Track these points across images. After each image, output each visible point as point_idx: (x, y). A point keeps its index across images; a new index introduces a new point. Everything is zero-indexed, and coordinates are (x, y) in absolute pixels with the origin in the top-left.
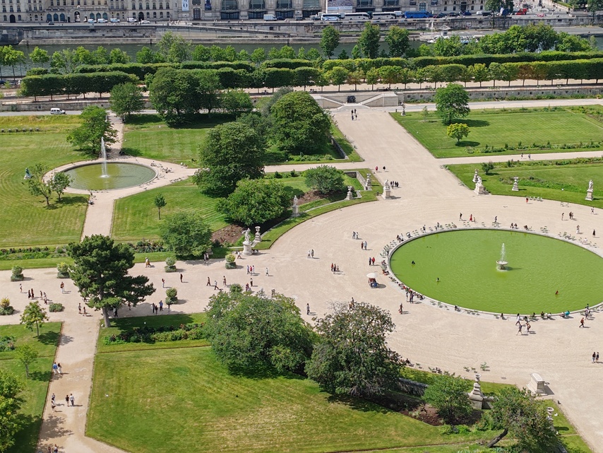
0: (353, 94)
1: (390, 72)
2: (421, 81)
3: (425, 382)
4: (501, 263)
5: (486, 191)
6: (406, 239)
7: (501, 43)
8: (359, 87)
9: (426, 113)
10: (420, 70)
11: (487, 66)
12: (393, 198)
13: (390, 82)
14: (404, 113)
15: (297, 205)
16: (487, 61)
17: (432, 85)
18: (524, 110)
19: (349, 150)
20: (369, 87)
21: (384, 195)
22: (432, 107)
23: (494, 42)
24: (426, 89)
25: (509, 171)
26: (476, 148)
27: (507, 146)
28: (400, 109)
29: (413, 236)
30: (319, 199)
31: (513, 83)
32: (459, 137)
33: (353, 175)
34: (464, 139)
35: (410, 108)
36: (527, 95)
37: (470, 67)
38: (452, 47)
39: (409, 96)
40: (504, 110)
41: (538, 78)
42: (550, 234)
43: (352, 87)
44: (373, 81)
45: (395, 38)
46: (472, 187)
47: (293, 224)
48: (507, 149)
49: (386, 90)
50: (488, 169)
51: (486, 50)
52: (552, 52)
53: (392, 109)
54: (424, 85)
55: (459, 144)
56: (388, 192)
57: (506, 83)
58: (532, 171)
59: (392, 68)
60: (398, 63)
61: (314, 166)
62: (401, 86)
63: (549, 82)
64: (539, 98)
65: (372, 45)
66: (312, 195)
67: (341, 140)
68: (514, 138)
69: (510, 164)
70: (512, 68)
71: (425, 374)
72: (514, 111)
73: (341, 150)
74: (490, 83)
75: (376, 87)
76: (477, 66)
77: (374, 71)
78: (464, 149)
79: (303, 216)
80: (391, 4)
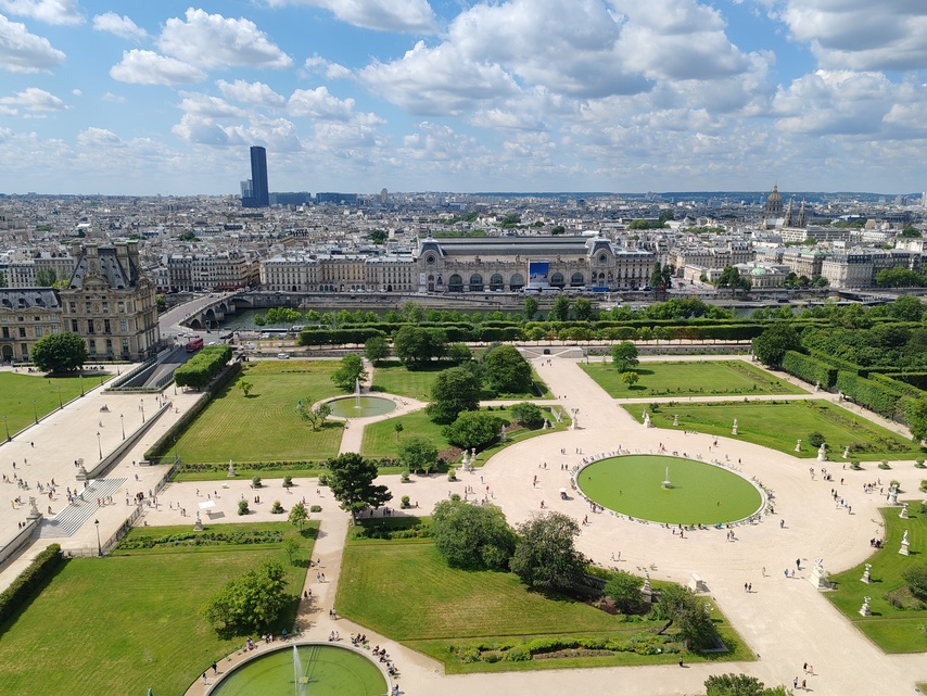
0: (548, 348)
1: (577, 332)
2: (601, 339)
3: (605, 578)
4: (666, 482)
5: (653, 425)
6: (590, 461)
7: (662, 312)
8: (553, 343)
9: (605, 364)
10: (600, 331)
11: (652, 329)
12: (580, 428)
13: (577, 340)
14: (588, 363)
15: (504, 432)
16: (652, 325)
17: (610, 342)
18: (681, 363)
19: (545, 390)
20: (561, 343)
21: (573, 426)
22: (610, 359)
23: (657, 311)
24: (605, 345)
25: (670, 410)
26: (644, 391)
27: (668, 391)
28: (585, 360)
29: (596, 459)
30: (522, 428)
31: (672, 342)
32: (631, 383)
33: (548, 410)
34: (635, 384)
35: (592, 359)
36: (684, 351)
37: (639, 329)
38: (624, 314)
39: (592, 351)
40: (666, 363)
41: (691, 339)
42: (704, 461)
43: (548, 343)
44: (564, 338)
45: (581, 306)
46: (642, 422)
47: (501, 447)
48: (668, 393)
49: (574, 346)
50: (654, 408)
51: (651, 316)
52: (702, 319)
53: (579, 360)
54: (603, 342)
55: (631, 388)
56: (576, 424)
57: (667, 342)
58: (689, 411)
59: (578, 329)
60: (583, 325)
61: (518, 402)
62: (585, 342)
63: (700, 342)
64: (693, 354)
65: (563, 312)
66: (516, 425)
67: (539, 383)
68: (674, 385)
69: (671, 404)
70: (671, 331)
71: (606, 571)
72: (674, 364)
73: (539, 390)
74: (654, 342)
75: (566, 342)
76: (644, 328)
77: (564, 331)
78: (636, 392)
79: (509, 441)
80: (577, 281)
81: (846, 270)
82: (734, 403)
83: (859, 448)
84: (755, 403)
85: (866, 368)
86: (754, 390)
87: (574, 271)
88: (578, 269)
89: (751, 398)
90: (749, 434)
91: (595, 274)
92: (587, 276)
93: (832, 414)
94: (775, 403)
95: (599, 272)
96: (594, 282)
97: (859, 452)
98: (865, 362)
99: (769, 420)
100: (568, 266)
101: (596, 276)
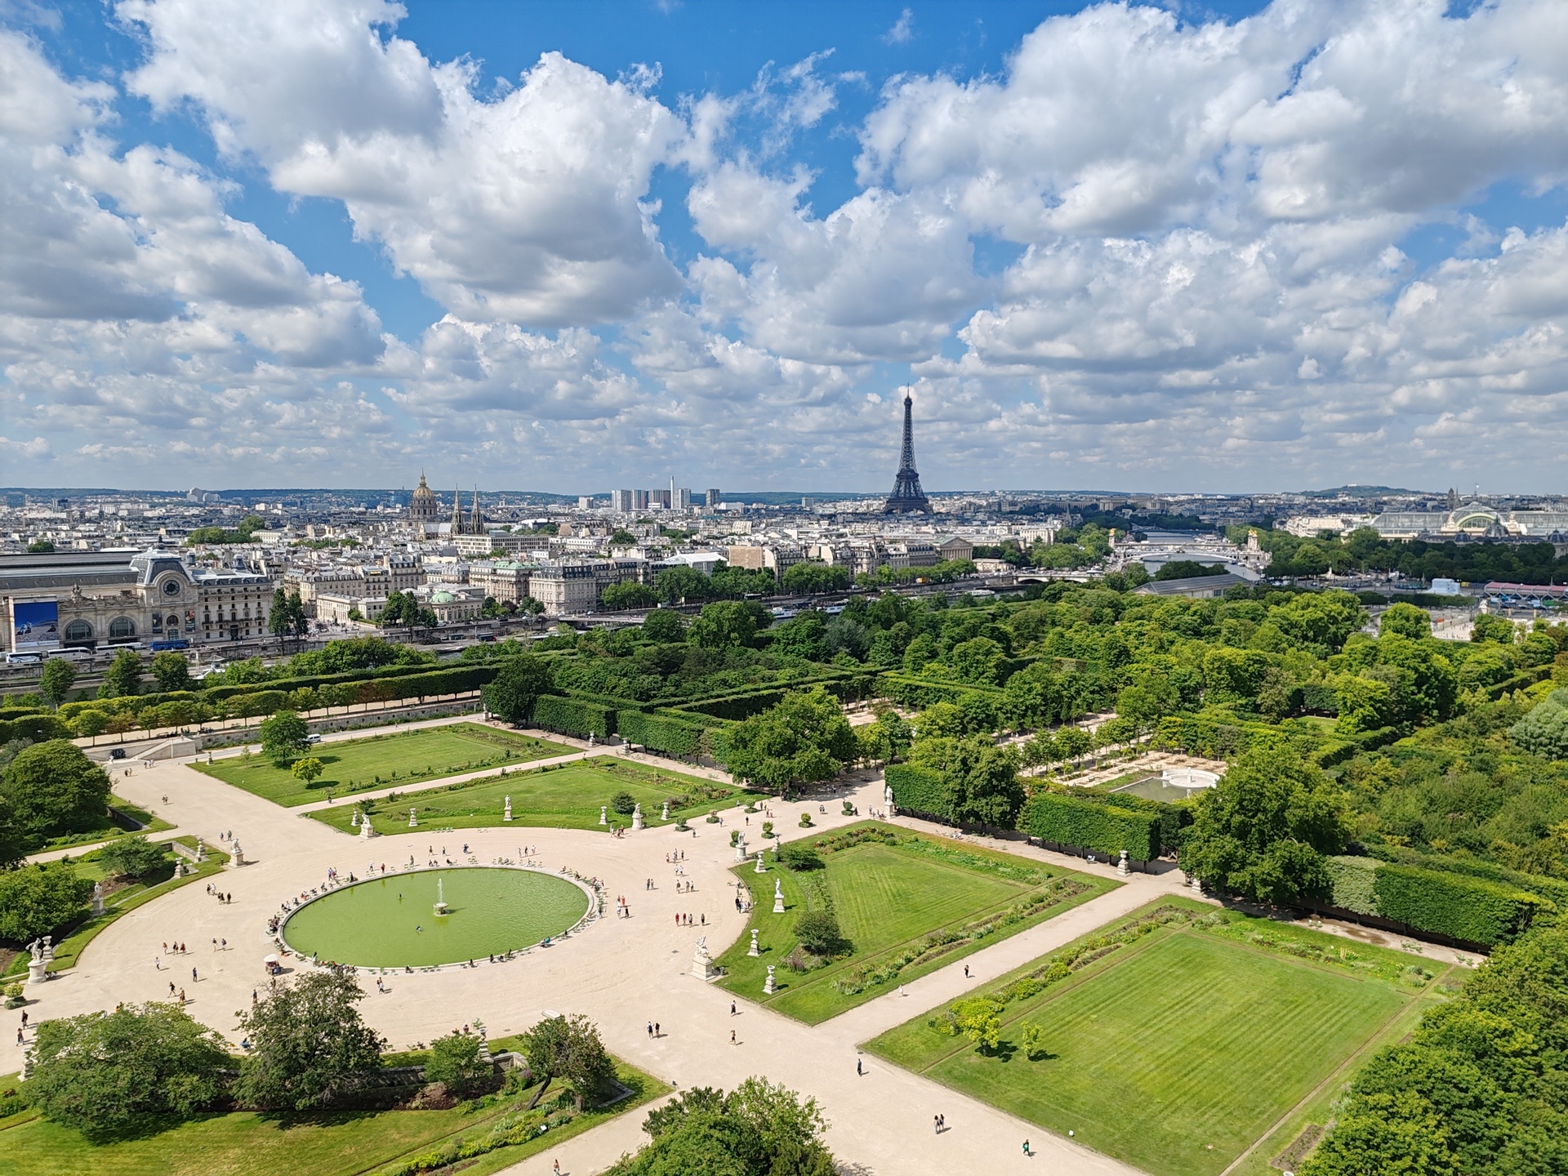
0: (119, 747)
1: (176, 710)
2: (223, 718)
4: (441, 905)
5: (376, 833)
7: (320, 663)
8: (127, 736)
9: (247, 758)
10: (222, 703)
11: (316, 689)
12: (248, 863)
13: (177, 725)
14: (211, 761)
15: (100, 900)
16: (315, 684)
17: (241, 722)
18: (378, 738)
19: (147, 818)
20: (145, 734)
21: (234, 861)
22: (256, 749)
23: (311, 663)
24: (233, 728)
25: (393, 807)
26: (337, 789)
27: (377, 779)
28: (204, 758)
29: (302, 902)
30: (128, 887)
31: (353, 708)
32: (310, 778)
33: (169, 847)
34: (317, 779)
35: (218, 755)
36: (375, 721)
37: (292, 692)
38: (252, 674)
39: (209, 740)
40: (353, 741)
41: (384, 700)
42: (481, 864)
43: (116, 737)
44: (151, 724)
46: (356, 832)
47: (101, 926)
48: (379, 783)
49: (172, 735)
50: (367, 807)
51: (301, 673)
53: (191, 760)
54: (228, 724)
55: (310, 787)
56: (240, 856)
57: (343, 710)
58: (425, 802)
59: (179, 704)
60: (182, 697)
61: (100, 846)
62: (195, 728)
63: (398, 703)
64: (390, 723)
65: (129, 679)
66: (113, 883)
67: (125, 808)
68: (384, 770)
69: (392, 798)
70: (348, 689)
71: (405, 1055)
72: (366, 741)
73: (131, 819)
74: (322, 712)
75: (154, 733)
76: (302, 691)
77: (149, 711)
78: (323, 791)
79: (113, 913)
80: (122, 633)
81: (562, 588)
82: (488, 780)
83: (675, 804)
84: (517, 774)
85: (648, 704)
86: (508, 758)
87: (114, 615)
88: (122, 610)
89: (509, 769)
90: (529, 816)
91: (158, 618)
92: (142, 622)
93: (624, 771)
94: (545, 770)
95: (166, 614)
96: (158, 632)
97: (679, 808)
98: (645, 695)
99: (547, 793)
100: (100, 606)
101: (160, 620)
